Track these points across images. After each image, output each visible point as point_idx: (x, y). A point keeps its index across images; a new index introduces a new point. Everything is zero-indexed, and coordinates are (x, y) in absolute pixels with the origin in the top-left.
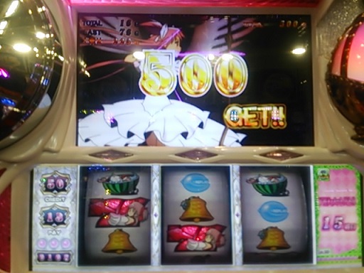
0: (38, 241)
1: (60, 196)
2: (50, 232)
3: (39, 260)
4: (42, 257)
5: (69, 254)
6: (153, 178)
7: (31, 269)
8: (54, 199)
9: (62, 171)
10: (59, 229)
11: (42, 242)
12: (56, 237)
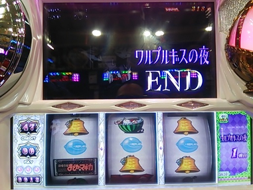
0: (17, 168)
1: (31, 136)
2: (26, 162)
3: (18, 181)
4: (20, 179)
5: (40, 178)
6: (99, 123)
7: (12, 188)
8: (27, 138)
9: (33, 118)
10: (31, 160)
11: (19, 169)
12: (30, 165)
